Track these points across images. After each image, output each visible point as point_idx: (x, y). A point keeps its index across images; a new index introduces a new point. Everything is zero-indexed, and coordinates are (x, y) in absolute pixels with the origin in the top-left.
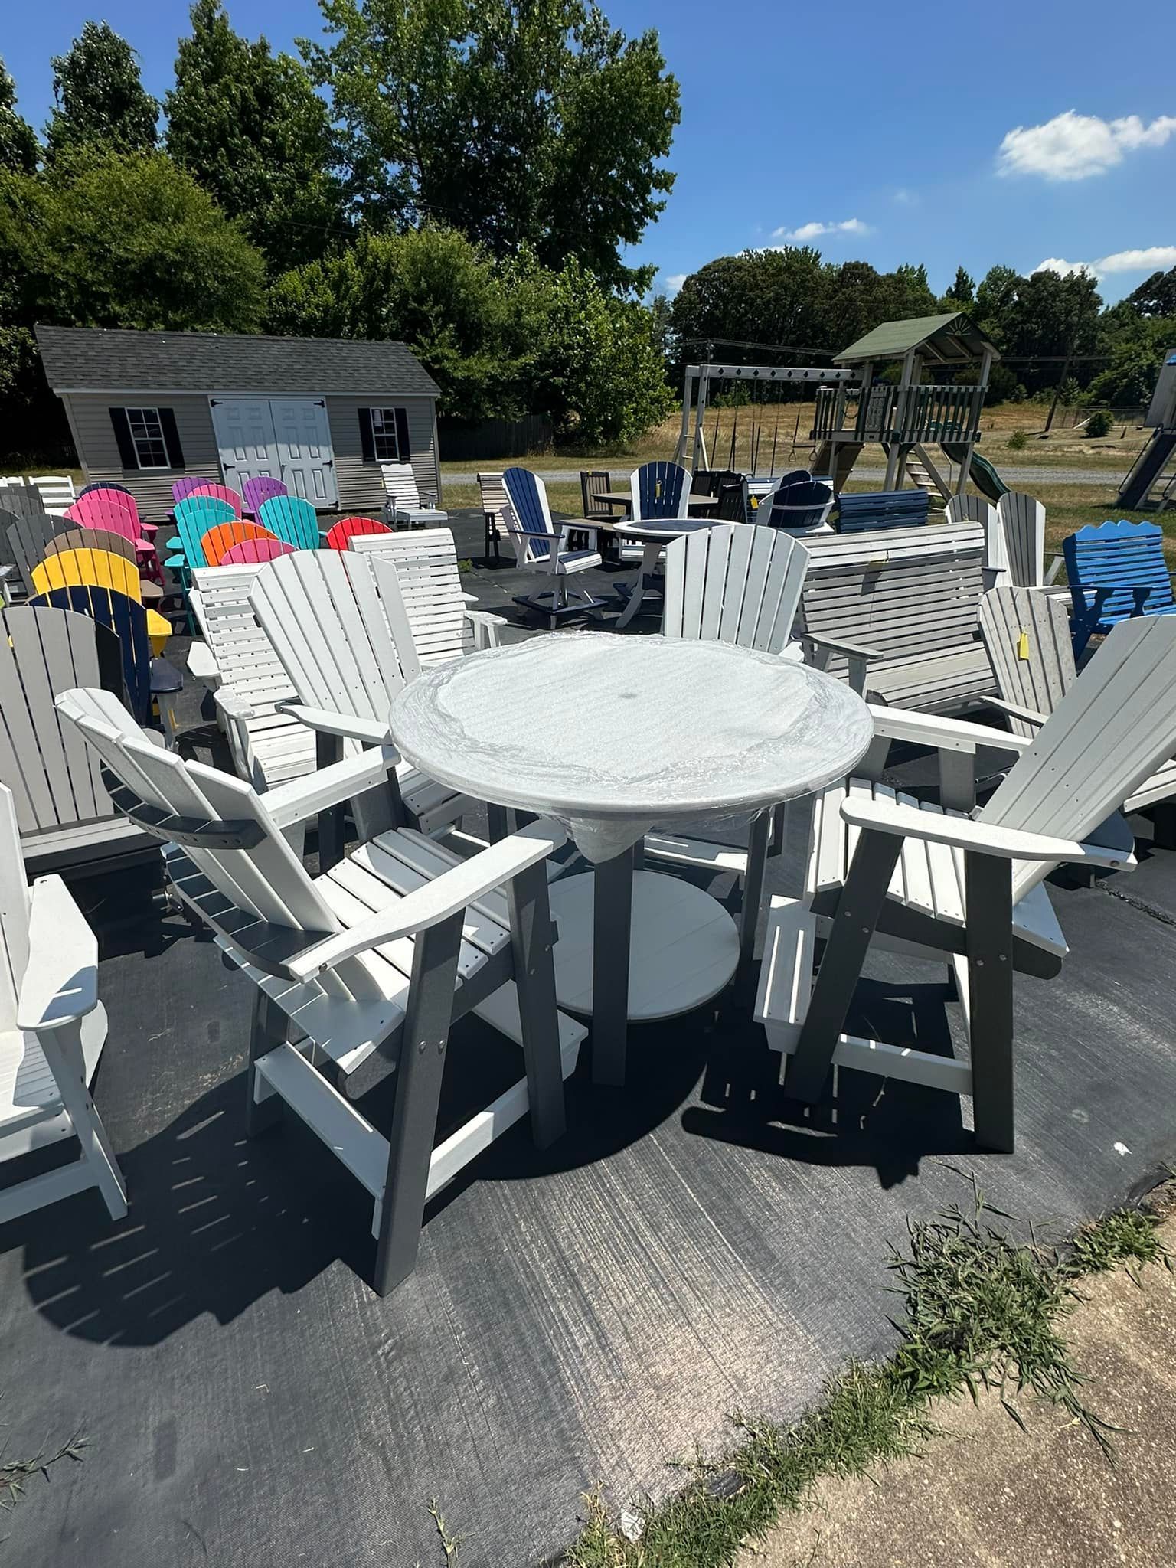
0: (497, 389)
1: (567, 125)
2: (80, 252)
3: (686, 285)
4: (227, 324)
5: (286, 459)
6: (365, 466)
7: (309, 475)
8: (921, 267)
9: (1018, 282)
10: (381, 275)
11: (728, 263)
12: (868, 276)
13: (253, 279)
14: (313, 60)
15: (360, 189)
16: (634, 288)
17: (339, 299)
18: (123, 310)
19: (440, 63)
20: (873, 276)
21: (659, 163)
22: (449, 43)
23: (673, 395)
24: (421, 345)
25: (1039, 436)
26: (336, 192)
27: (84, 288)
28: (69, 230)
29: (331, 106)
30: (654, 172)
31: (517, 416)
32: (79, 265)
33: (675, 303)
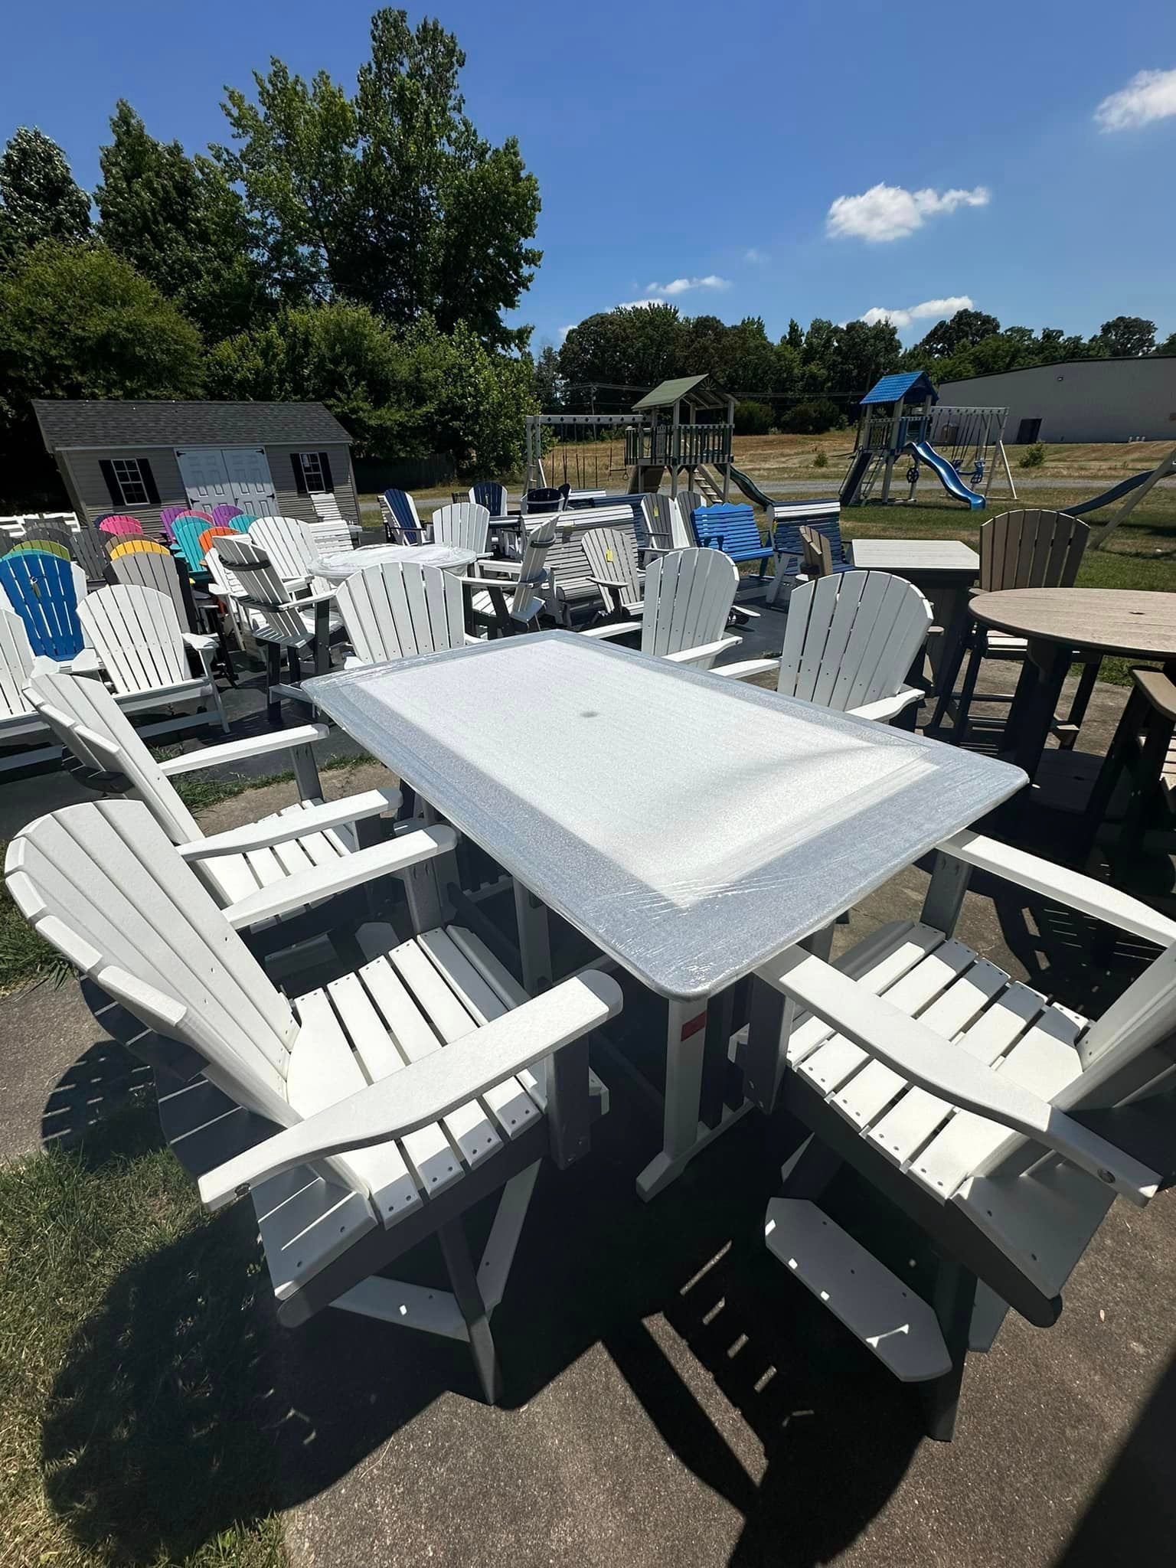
0: (406, 434)
1: (448, 212)
2: (42, 332)
3: (568, 338)
4: (176, 389)
5: (238, 494)
6: (299, 497)
7: (257, 505)
8: (759, 319)
9: (837, 330)
10: (300, 344)
11: (602, 318)
12: (717, 328)
13: (192, 349)
14: (225, 161)
15: (277, 269)
16: (516, 345)
17: (267, 364)
18: (85, 379)
19: (337, 165)
20: (721, 328)
21: (527, 244)
22: (341, 148)
23: (551, 433)
24: (339, 399)
25: (848, 456)
26: (256, 271)
27: (49, 361)
28: (30, 313)
29: (245, 200)
30: (523, 251)
31: (424, 454)
32: (43, 342)
33: (561, 353)
